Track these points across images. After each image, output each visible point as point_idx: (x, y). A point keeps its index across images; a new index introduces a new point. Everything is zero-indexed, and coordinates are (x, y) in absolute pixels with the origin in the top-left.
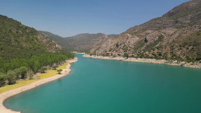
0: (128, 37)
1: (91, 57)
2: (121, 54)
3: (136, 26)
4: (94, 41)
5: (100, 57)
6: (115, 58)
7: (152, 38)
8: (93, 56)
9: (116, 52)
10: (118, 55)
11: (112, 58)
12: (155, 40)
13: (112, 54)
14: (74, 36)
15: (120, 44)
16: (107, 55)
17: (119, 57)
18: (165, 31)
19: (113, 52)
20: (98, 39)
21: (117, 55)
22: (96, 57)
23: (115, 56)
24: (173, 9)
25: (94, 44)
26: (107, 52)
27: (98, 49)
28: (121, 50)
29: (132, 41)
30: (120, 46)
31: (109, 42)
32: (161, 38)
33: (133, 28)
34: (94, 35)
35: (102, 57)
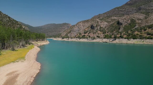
0: (98, 21)
1: (63, 40)
2: (100, 35)
3: (100, 14)
4: (61, 29)
5: (74, 40)
6: (94, 41)
7: (125, 21)
8: (65, 39)
9: (93, 34)
10: (98, 36)
11: (91, 40)
12: (128, 23)
13: (89, 36)
14: (43, 26)
15: (96, 26)
16: (84, 37)
17: (99, 39)
18: (133, 15)
19: (90, 34)
20: (64, 28)
21: (96, 37)
22: (70, 40)
23: (94, 38)
24: (130, 1)
25: (60, 31)
26: (83, 35)
27: (70, 32)
28: (99, 32)
29: (102, 25)
30: (96, 28)
31: (80, 25)
32: (133, 21)
33: (97, 16)
34: (60, 24)
35: (78, 39)
